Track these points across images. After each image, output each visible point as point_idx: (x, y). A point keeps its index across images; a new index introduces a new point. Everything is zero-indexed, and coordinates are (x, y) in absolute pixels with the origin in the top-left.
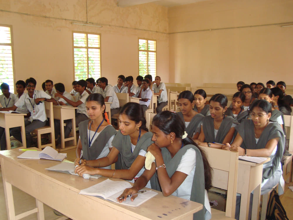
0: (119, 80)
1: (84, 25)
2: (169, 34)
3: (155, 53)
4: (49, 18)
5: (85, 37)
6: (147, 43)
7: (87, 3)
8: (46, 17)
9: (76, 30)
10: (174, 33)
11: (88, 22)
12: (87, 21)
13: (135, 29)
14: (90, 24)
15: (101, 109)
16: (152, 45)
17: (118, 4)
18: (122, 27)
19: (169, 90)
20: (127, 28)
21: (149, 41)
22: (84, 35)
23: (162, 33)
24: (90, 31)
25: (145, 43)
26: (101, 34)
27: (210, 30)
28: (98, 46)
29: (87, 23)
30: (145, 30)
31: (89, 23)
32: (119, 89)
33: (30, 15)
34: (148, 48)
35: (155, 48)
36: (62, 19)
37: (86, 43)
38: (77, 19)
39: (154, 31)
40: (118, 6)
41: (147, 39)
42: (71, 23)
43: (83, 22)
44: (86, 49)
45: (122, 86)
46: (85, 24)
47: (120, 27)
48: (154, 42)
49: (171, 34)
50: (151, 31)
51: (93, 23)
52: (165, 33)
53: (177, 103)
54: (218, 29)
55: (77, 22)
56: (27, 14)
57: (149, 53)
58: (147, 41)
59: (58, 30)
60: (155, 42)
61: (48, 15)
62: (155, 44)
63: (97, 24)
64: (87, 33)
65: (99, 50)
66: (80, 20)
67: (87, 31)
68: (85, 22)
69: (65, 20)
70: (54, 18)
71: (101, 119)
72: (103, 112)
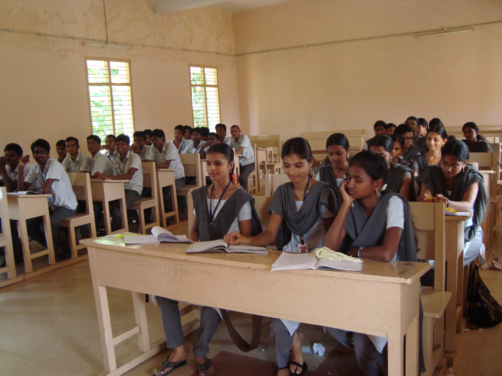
0: (176, 132)
1: (102, 46)
2: (237, 55)
3: (217, 89)
4: (46, 35)
5: (106, 66)
6: (203, 73)
7: (106, 9)
8: (40, 35)
9: (90, 55)
10: (244, 54)
11: (109, 41)
12: (107, 40)
13: (184, 50)
14: (112, 44)
15: (228, 167)
16: (211, 75)
17: (154, 10)
18: (164, 48)
19: (255, 145)
20: (170, 48)
21: (206, 69)
22: (103, 64)
23: (226, 55)
24: (112, 56)
25: (200, 73)
26: (130, 61)
27: (305, 46)
28: (127, 81)
29: (107, 42)
30: (198, 51)
31: (111, 42)
32: (178, 147)
33: (13, 31)
34: (205, 81)
35: (216, 80)
36: (68, 37)
37: (108, 76)
38: (90, 37)
39: (214, 53)
40: (155, 12)
41: (203, 66)
42: (83, 44)
43: (101, 41)
44: (109, 87)
45: (182, 143)
46: (104, 44)
47: (159, 47)
48: (213, 70)
49: (240, 56)
50: (208, 52)
51: (116, 43)
52: (229, 55)
53: (268, 166)
54: (318, 45)
55: (91, 41)
56: (8, 30)
57: (207, 89)
58: (202, 69)
59: (61, 56)
60: (215, 70)
61: (43, 31)
62: (216, 74)
63: (123, 44)
64: (108, 60)
65: (128, 88)
66: (96, 37)
67: (108, 56)
68: (104, 42)
69: (72, 38)
70: (54, 36)
71: (228, 180)
72: (231, 172)
